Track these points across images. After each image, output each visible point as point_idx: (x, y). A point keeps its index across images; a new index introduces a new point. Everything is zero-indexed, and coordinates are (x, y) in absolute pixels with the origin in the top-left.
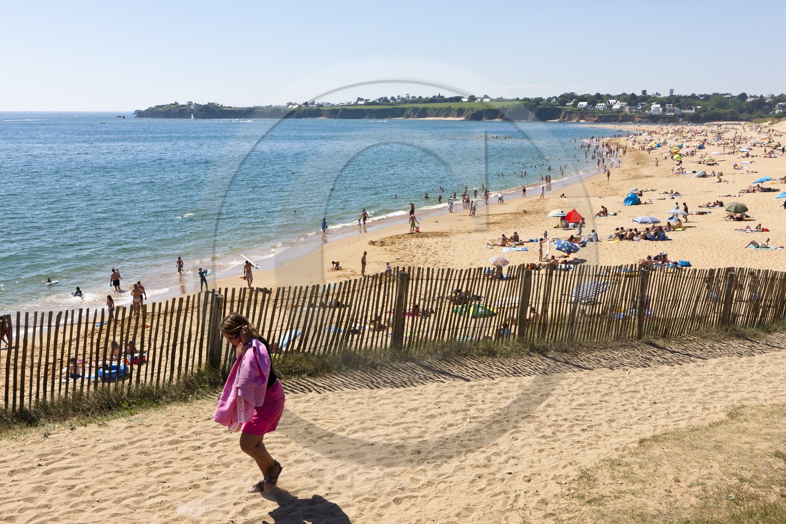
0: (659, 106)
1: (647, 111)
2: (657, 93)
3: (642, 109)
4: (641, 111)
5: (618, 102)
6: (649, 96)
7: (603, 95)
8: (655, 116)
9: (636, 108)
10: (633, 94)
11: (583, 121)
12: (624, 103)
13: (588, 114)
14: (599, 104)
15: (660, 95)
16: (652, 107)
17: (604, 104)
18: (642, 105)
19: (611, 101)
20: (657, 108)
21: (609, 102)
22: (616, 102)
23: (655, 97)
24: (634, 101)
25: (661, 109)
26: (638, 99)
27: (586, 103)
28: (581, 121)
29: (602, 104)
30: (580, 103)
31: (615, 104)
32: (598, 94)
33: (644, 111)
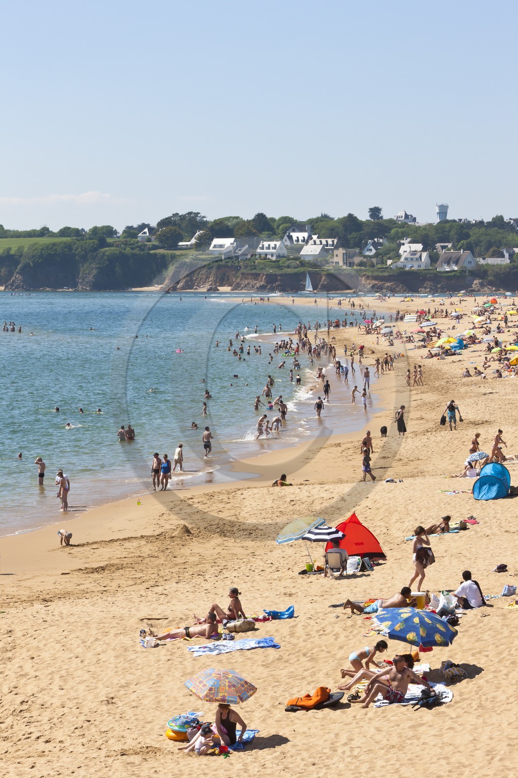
0: (419, 247)
1: (389, 262)
2: (407, 216)
3: (376, 255)
4: (374, 260)
5: (315, 237)
6: (391, 221)
7: (273, 220)
8: (412, 273)
9: (361, 254)
10: (350, 216)
11: (226, 289)
12: (330, 241)
13: (237, 268)
14: (266, 244)
15: (414, 220)
16: (401, 251)
17: (278, 243)
18: (375, 245)
19: (295, 235)
20: (414, 253)
21: (290, 238)
22: (310, 238)
23: (404, 225)
24: (354, 234)
25: (425, 255)
26: (366, 230)
27: (232, 240)
28: (222, 289)
29: (272, 244)
30: (216, 241)
31: (306, 241)
32: (261, 217)
33: (383, 262)
